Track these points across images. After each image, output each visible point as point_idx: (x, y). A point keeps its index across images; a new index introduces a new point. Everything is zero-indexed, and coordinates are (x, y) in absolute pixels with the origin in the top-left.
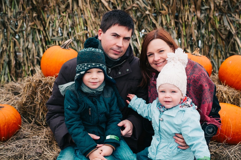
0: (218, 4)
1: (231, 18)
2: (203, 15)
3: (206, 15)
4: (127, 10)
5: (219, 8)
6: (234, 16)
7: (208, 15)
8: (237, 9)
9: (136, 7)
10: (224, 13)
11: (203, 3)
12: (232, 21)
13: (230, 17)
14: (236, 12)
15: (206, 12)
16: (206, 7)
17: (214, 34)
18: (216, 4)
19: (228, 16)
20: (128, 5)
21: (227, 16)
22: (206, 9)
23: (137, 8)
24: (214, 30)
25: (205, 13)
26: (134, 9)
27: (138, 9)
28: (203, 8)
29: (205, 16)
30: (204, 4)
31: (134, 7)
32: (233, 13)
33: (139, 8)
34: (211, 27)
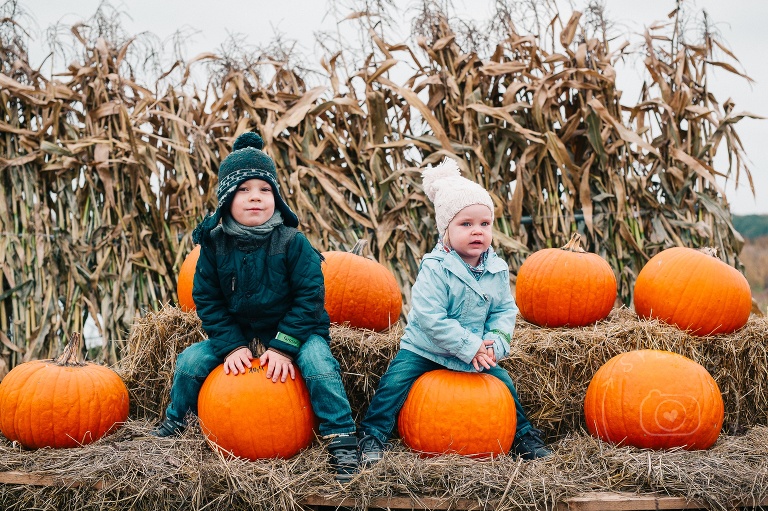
0: (635, 185)
1: (673, 222)
2: (599, 217)
3: (607, 217)
4: (395, 212)
5: (640, 196)
6: (683, 218)
7: (611, 216)
8: (688, 197)
9: (419, 202)
10: (655, 209)
11: (597, 184)
12: (678, 230)
13: (671, 218)
14: (686, 205)
15: (606, 209)
16: (604, 195)
17: (634, 266)
18: (631, 188)
19: (666, 217)
20: (397, 200)
21: (662, 215)
22: (606, 201)
23: (421, 204)
24: (631, 255)
25: (604, 211)
26: (413, 205)
27: (424, 206)
28: (598, 198)
29: (604, 220)
30: (599, 189)
31: (414, 201)
32: (678, 209)
33: (426, 203)
34: (623, 249)
